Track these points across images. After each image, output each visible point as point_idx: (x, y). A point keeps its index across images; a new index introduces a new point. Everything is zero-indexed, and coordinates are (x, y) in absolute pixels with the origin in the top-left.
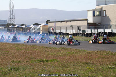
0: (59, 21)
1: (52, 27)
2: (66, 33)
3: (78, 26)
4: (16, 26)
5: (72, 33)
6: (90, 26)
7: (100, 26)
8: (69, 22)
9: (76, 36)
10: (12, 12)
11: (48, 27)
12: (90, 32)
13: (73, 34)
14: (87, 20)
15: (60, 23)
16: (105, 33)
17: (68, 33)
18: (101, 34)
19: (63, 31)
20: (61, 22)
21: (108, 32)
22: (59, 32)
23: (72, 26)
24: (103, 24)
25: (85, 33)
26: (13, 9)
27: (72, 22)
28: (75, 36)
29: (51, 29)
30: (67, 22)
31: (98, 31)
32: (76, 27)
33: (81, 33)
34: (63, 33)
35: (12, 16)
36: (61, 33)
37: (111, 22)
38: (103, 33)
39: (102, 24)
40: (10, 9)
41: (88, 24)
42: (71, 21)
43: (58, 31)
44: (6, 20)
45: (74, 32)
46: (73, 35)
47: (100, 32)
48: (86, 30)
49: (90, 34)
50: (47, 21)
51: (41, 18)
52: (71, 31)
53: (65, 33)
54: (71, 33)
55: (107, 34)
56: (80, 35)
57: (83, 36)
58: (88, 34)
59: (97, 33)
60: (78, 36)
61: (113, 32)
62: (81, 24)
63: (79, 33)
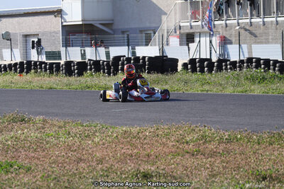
3: (26, 36)
6: (72, 34)
7: (110, 34)
9: (27, 73)
12: (80, 60)
13: (16, 64)
14: (58, 12)
16: (137, 59)
18: (123, 65)
21: (150, 58)
23: (7, 37)
24: (119, 25)
27: (4, 20)
28: (21, 71)
31: (108, 54)
32: (20, 39)
33: (44, 63)
38: (128, 60)
39: (115, 27)
41: (63, 26)
45: (18, 60)
46: (16, 70)
47: (117, 59)
48: (63, 50)
49: (79, 63)
52: (6, 52)
54: (7, 63)
56: (41, 68)
57: (51, 72)
58: (74, 66)
59: (104, 61)
60: (33, 71)
61: (167, 56)
62: (38, 27)
63: (35, 62)
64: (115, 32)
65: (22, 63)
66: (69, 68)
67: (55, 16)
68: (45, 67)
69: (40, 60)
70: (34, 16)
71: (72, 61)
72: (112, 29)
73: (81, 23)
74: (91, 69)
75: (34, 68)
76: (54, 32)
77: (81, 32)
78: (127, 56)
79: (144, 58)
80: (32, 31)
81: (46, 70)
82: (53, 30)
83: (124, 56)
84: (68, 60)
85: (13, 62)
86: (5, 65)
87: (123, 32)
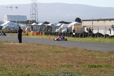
0: (96, 19)
1: (86, 26)
2: (106, 35)
4: (40, 24)
8: (109, 21)
10: (34, 6)
11: (82, 26)
15: (97, 21)
17: (108, 35)
19: (102, 32)
20: (98, 20)
22: (97, 33)
26: (36, 3)
27: (112, 21)
29: (85, 28)
30: (106, 21)
34: (101, 34)
35: (34, 11)
40: (32, 3)
42: (110, 20)
43: (95, 32)
44: (26, 16)
50: (76, 18)
51: (67, 15)
52: (112, 31)
53: (104, 35)
54: (112, 35)
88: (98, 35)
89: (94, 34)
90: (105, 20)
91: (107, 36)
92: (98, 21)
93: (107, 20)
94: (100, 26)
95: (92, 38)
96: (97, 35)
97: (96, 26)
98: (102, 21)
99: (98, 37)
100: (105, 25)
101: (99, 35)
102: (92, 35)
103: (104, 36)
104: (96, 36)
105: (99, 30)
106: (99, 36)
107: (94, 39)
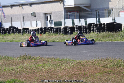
2: (24, 29)
3: (46, 14)
5: (34, 27)
6: (69, 12)
7: (89, 11)
8: (28, 7)
9: (44, 33)
12: (71, 26)
14: (62, 1)
15: (9, 8)
16: (101, 24)
17: (27, 29)
18: (93, 28)
19: (18, 25)
20: (12, 6)
22: (10, 27)
23: (34, 15)
25: (62, 27)
27: (33, 6)
28: (41, 33)
30: (24, 7)
31: (86, 22)
32: (42, 15)
33: (53, 28)
34: (17, 29)
36: (14, 28)
37: (110, 3)
38: (96, 25)
39: (92, 8)
41: (64, 8)
42: (31, 4)
45: (40, 26)
46: (38, 32)
48: (63, 21)
49: (71, 28)
52: (34, 23)
53: (21, 29)
54: (34, 29)
55: (104, 26)
56: (51, 31)
57: (57, 33)
58: (68, 29)
59: (84, 26)
60: (47, 32)
61: (116, 23)
62: (51, 9)
63: (49, 28)
64: (92, 10)
65: (41, 29)
66: (66, 30)
67: (60, 3)
68: (53, 30)
69: (51, 27)
70: (49, 3)
71: (67, 27)
72: (90, 9)
73: (74, 6)
74: (77, 31)
75: (48, 31)
76: (60, 11)
77: (74, 11)
78: (96, 23)
79: (104, 23)
80: (48, 11)
81: (54, 32)
82: (59, 10)
83: (94, 23)
84: (65, 26)
85: (37, 28)
86: (33, 30)
87: (96, 10)
88: (12, 30)
89: (5, 29)
90: (22, 5)
91: (26, 31)
92: (11, 8)
93: (26, 4)
94: (16, 15)
95: (3, 35)
96: (10, 30)
97: (8, 16)
98: (18, 7)
99: (12, 34)
100: (23, 13)
101: (14, 30)
102: (3, 30)
103: (21, 31)
104: (9, 33)
105: (13, 22)
106: (13, 32)
107: (5, 37)
